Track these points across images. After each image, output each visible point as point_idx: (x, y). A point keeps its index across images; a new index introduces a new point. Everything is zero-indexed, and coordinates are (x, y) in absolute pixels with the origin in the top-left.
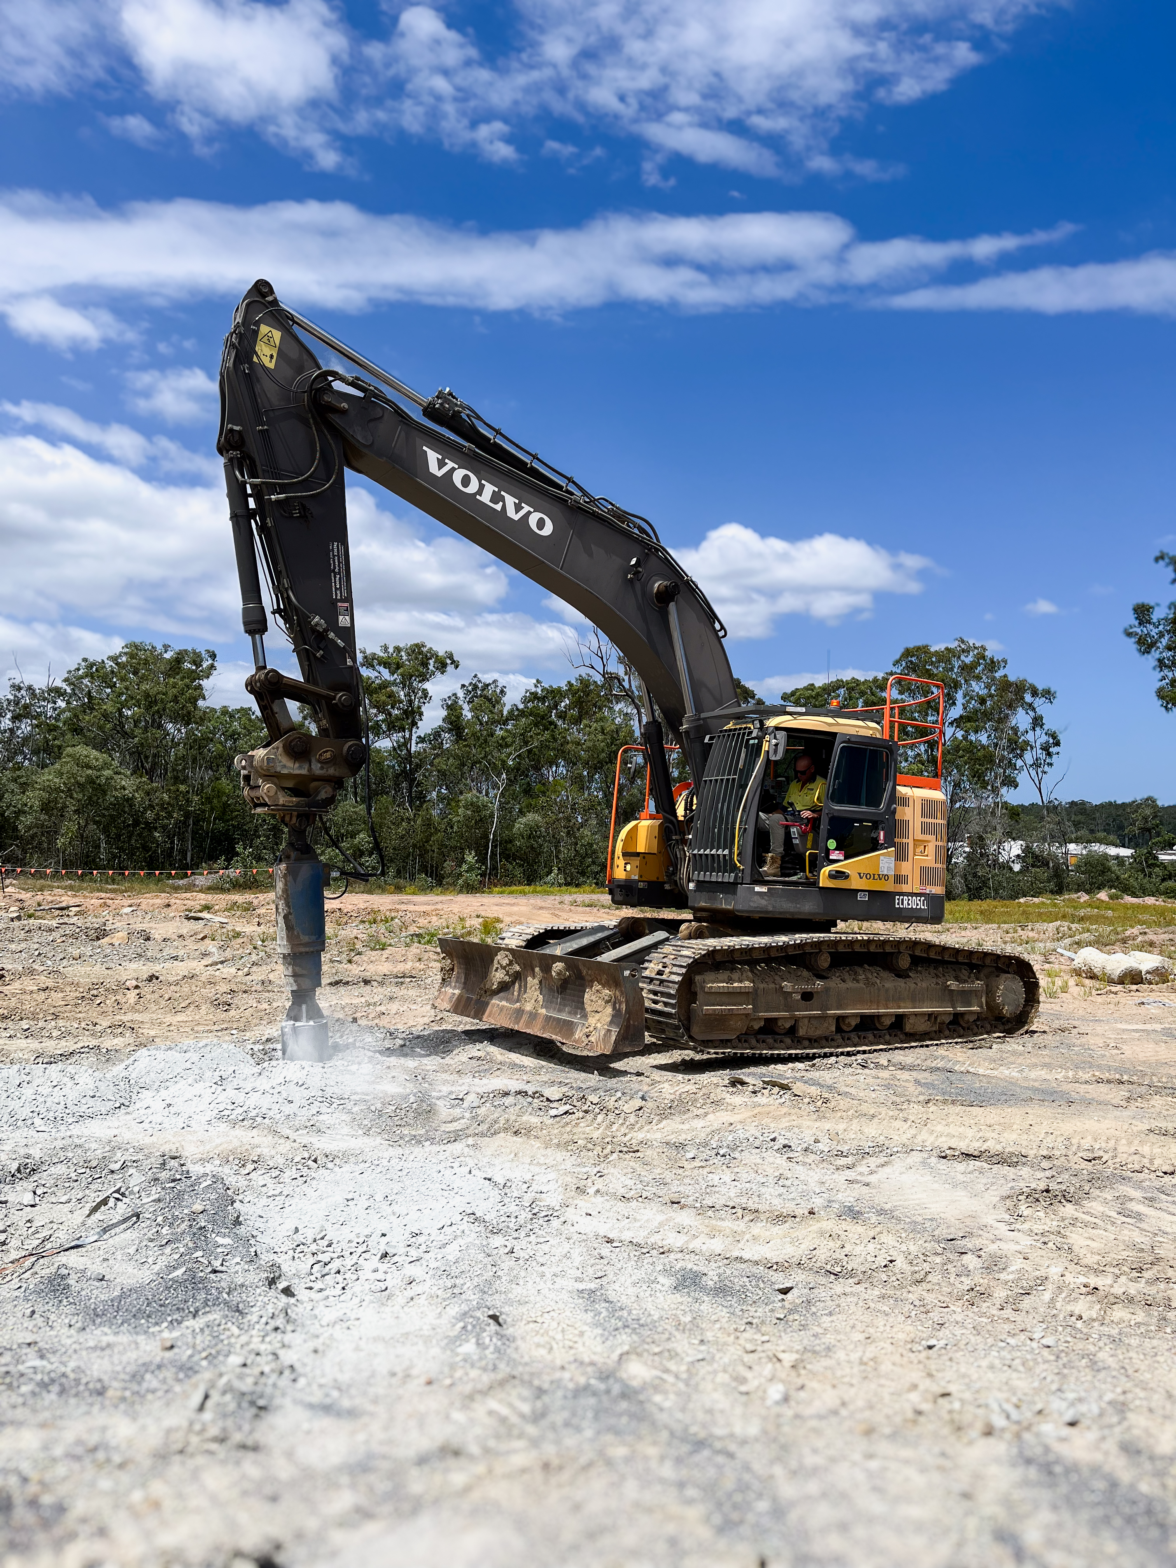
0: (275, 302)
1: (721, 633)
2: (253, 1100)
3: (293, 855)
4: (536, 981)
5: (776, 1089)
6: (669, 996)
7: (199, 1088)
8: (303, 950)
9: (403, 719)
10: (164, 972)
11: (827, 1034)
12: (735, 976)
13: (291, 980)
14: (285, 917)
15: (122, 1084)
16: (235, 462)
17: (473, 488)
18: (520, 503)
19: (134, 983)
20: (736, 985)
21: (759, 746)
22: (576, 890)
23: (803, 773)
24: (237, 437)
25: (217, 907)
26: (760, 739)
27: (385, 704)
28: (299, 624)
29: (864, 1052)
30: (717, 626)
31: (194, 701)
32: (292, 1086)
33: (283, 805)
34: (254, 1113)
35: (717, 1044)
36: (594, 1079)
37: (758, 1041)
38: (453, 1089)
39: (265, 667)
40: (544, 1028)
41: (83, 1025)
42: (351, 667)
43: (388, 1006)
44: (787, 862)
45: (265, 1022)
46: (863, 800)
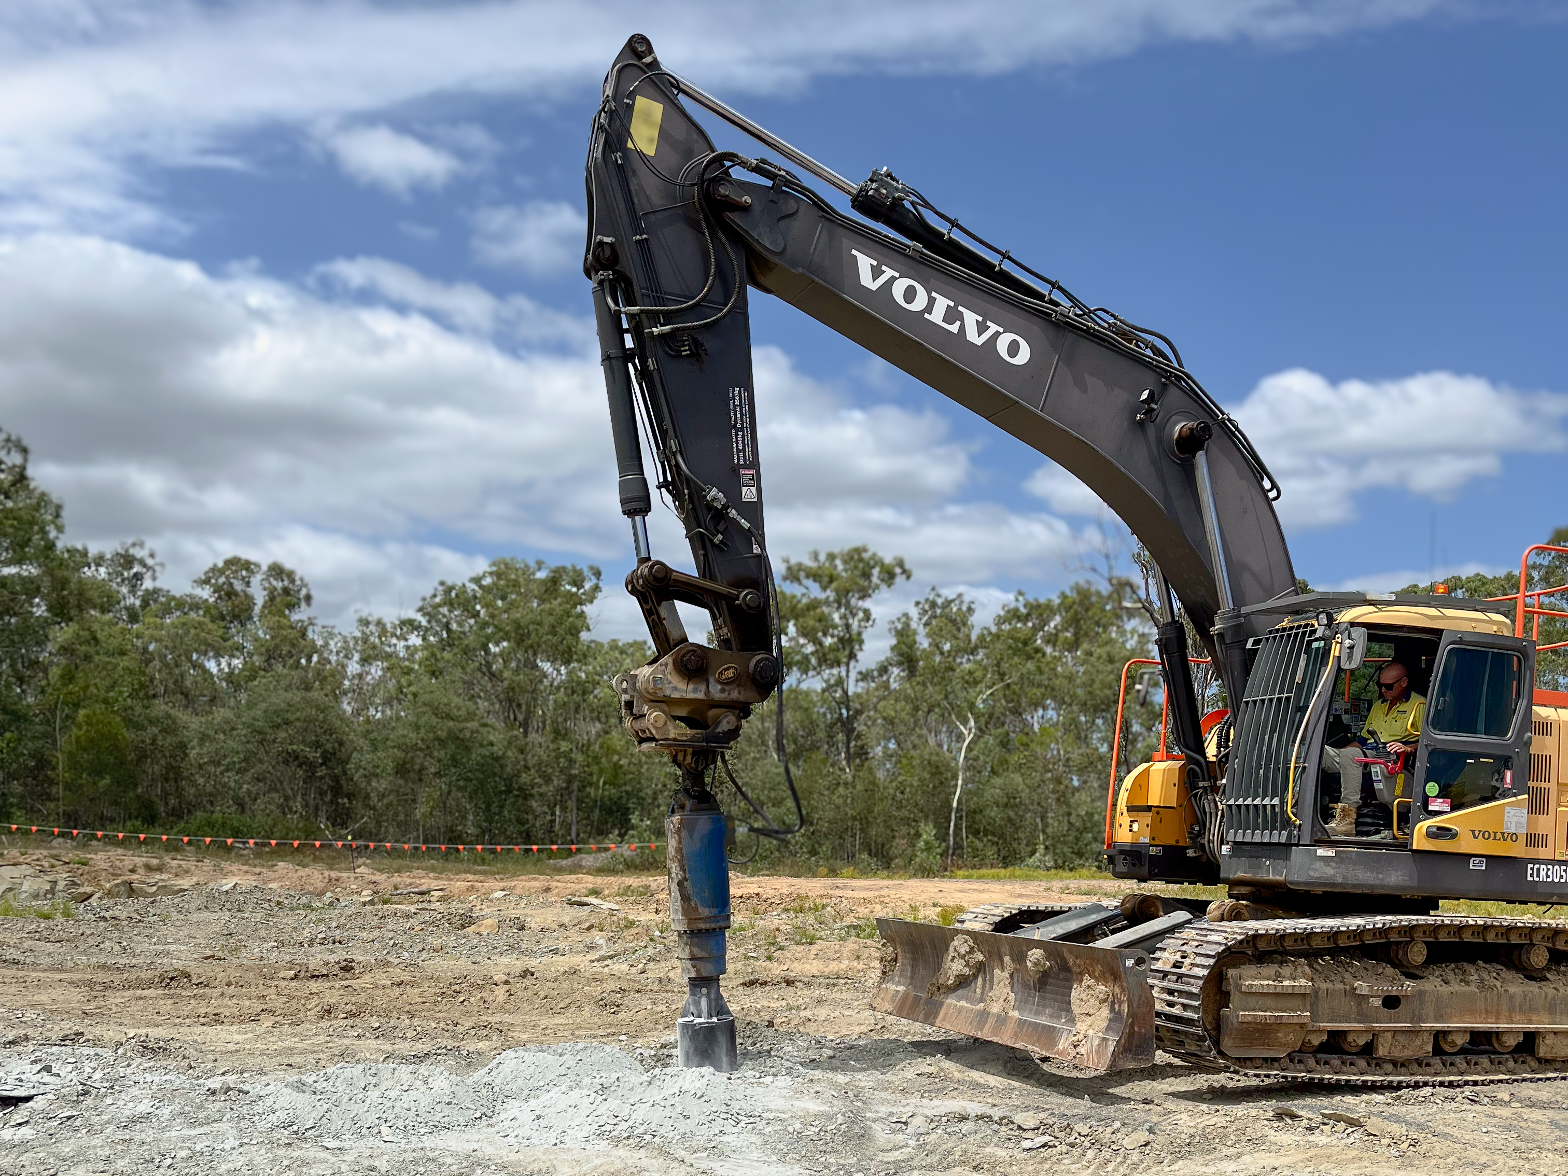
0: (655, 64)
1: (1273, 494)
2: (640, 1113)
3: (688, 804)
4: (1006, 974)
5: (1341, 1126)
6: (1190, 995)
7: (575, 1094)
8: (703, 926)
9: (838, 650)
10: (542, 968)
11: (1420, 1054)
12: (1286, 971)
13: (689, 964)
14: (680, 884)
15: (484, 1091)
16: (606, 285)
17: (919, 304)
18: (984, 321)
19: (505, 978)
20: (1286, 983)
21: (1327, 651)
22: (1071, 874)
23: (1389, 687)
24: (608, 252)
25: (606, 892)
26: (1328, 640)
27: (814, 631)
28: (691, 500)
29: (1475, 1083)
30: (1267, 484)
31: (574, 632)
32: (688, 1098)
33: (675, 740)
34: (641, 1130)
35: (1259, 1063)
36: (1084, 1105)
37: (1317, 1062)
38: (895, 1110)
39: (649, 559)
40: (1016, 1036)
41: (442, 1025)
42: (758, 556)
43: (816, 1011)
44: (1366, 816)
45: (661, 1027)
46: (1481, 726)
